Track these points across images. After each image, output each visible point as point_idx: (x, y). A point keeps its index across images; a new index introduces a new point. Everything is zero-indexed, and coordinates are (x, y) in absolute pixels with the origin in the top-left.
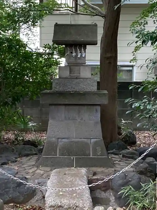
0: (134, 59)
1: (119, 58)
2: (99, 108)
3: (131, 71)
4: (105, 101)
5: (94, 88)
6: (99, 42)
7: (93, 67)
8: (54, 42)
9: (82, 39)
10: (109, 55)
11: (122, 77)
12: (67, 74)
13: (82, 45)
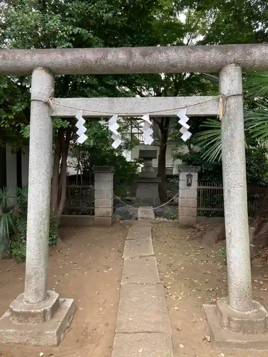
0: (173, 165)
1: (166, 164)
2: (158, 184)
3: (172, 170)
4: (160, 181)
5: (156, 176)
6: (158, 157)
7: (155, 168)
8: (140, 157)
9: (150, 156)
10: (162, 162)
11: (168, 173)
12: (144, 170)
13: (151, 159)
